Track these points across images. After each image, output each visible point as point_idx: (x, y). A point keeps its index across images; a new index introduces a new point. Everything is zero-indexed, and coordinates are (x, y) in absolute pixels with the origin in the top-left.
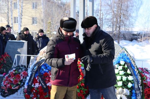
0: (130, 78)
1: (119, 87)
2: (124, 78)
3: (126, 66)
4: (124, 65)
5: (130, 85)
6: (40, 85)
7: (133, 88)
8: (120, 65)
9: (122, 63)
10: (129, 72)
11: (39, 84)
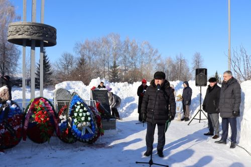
0: (88, 114)
1: (83, 121)
2: (84, 114)
3: (82, 105)
4: (80, 105)
5: (89, 118)
6: (7, 130)
7: (91, 120)
8: (77, 105)
9: (78, 103)
10: (85, 109)
11: (5, 130)
